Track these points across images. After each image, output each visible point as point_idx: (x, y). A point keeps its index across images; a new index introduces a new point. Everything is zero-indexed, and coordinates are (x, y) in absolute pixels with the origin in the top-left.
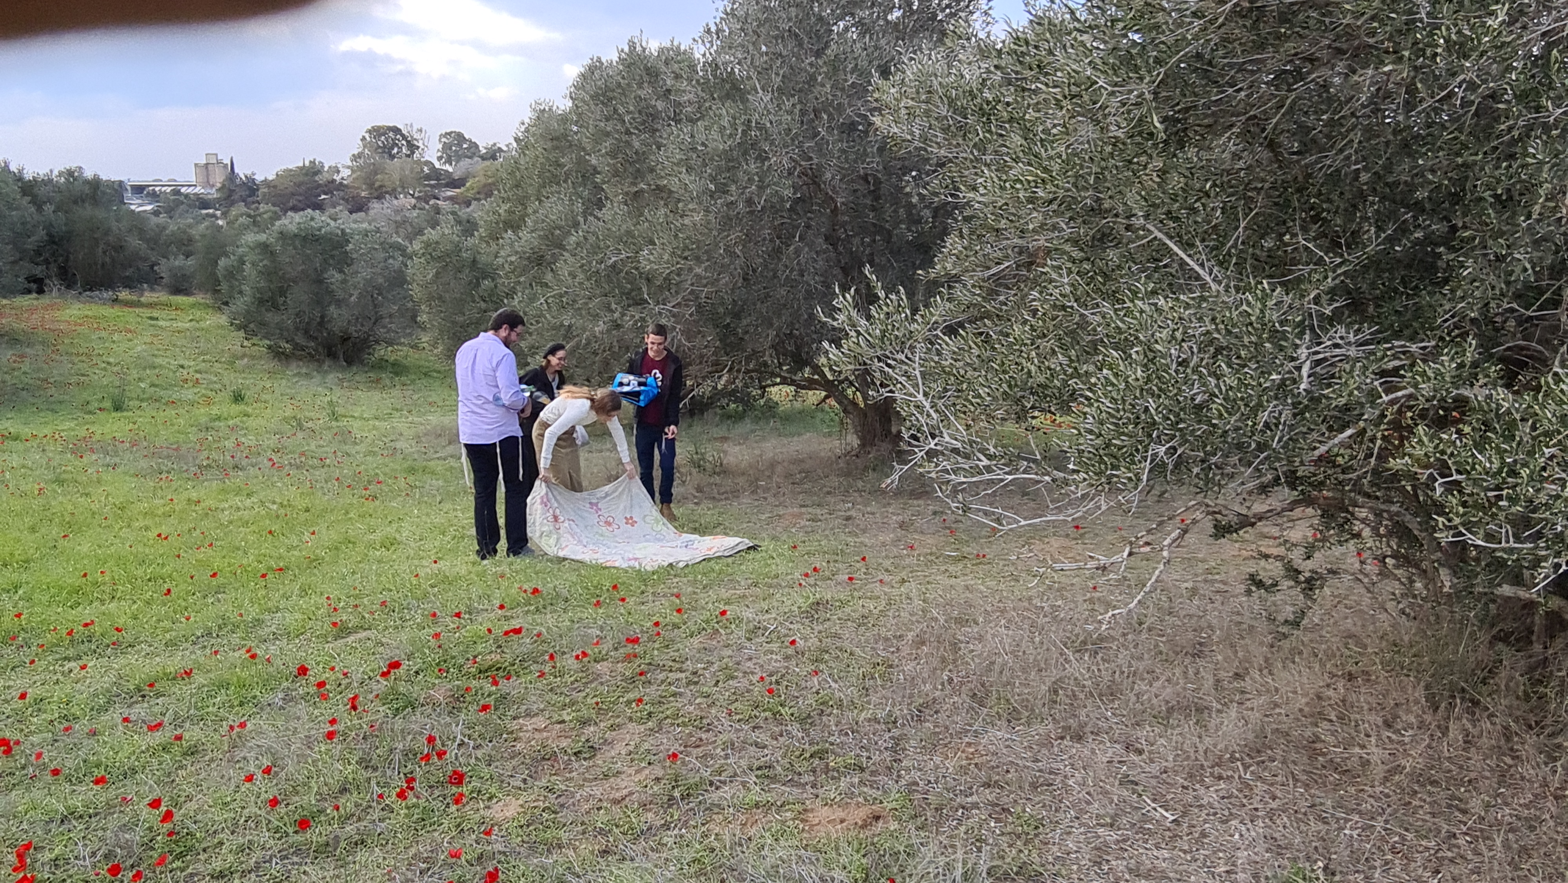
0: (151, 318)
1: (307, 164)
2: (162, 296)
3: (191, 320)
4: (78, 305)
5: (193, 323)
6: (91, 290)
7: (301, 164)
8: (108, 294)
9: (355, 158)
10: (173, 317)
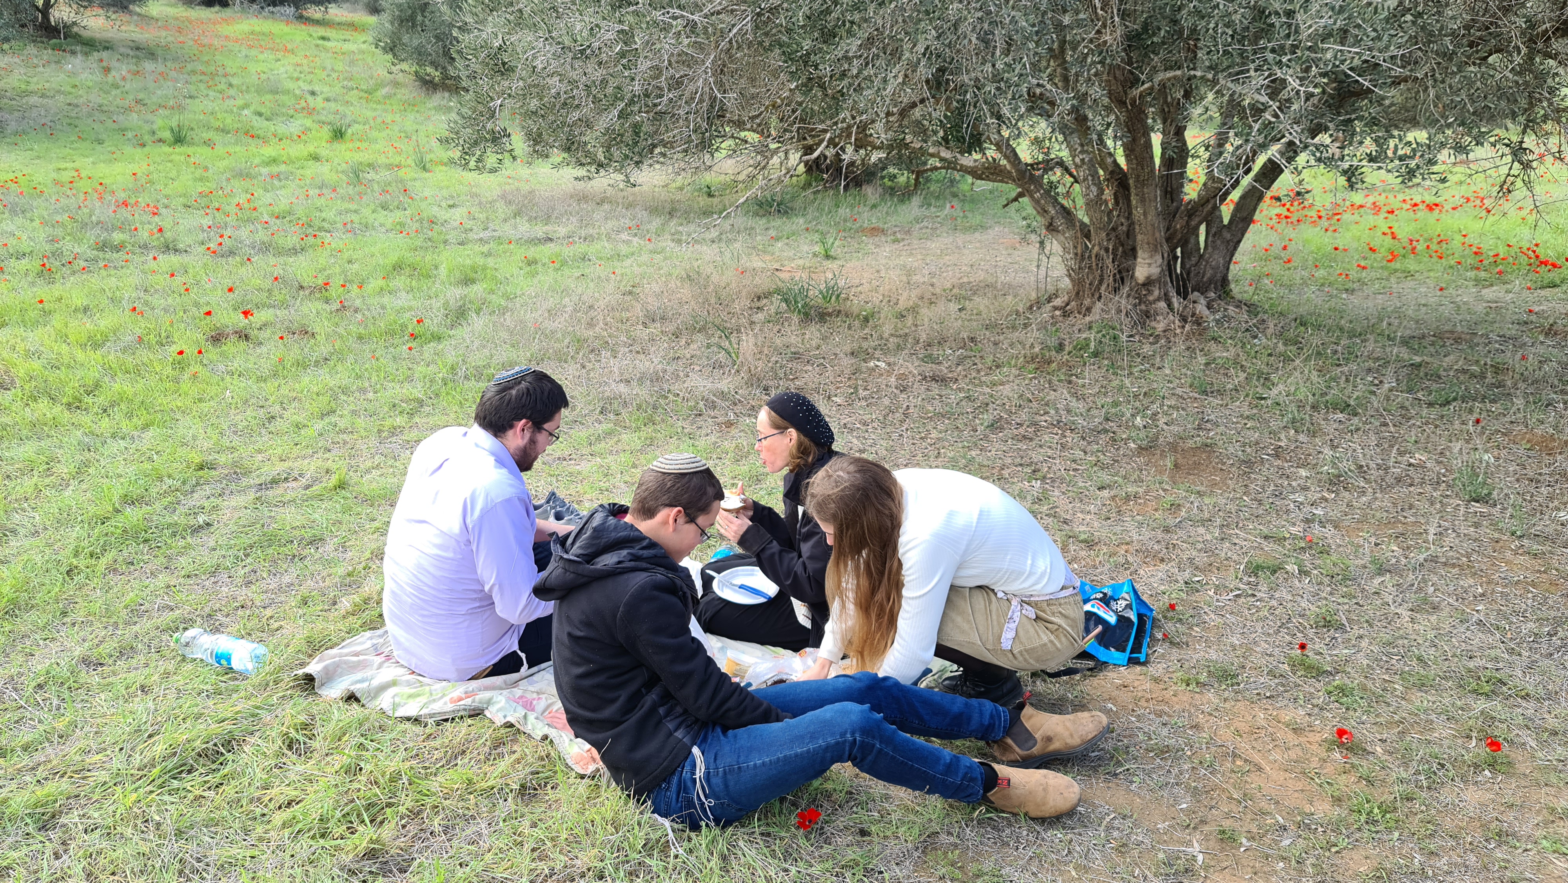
4: (252, 21)
6: (273, 4)
10: (347, 37)
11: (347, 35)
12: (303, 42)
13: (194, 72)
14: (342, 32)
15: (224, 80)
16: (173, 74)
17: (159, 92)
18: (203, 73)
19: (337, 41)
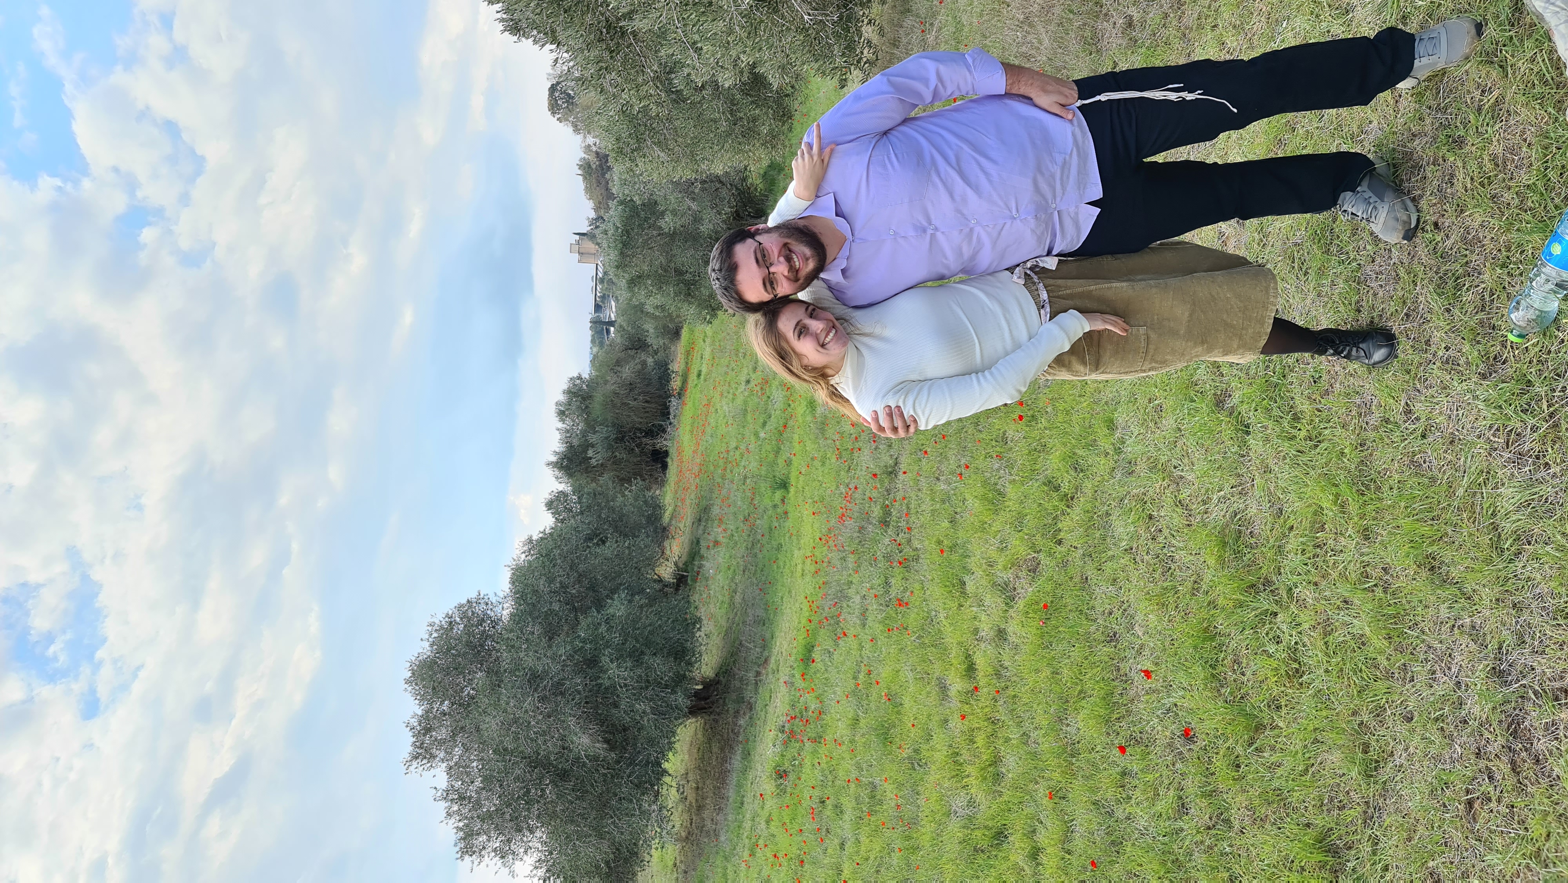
0: (699, 375)
1: (580, 172)
2: (680, 348)
3: (704, 341)
4: (681, 431)
5: (708, 341)
6: (669, 413)
7: (581, 178)
8: (674, 402)
9: (577, 130)
10: (699, 356)
11: (696, 355)
12: (701, 392)
13: (723, 477)
14: (694, 361)
15: (731, 453)
16: (724, 492)
17: (739, 503)
18: (725, 469)
19: (702, 363)
